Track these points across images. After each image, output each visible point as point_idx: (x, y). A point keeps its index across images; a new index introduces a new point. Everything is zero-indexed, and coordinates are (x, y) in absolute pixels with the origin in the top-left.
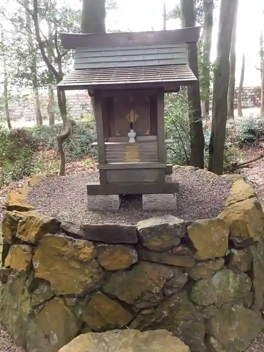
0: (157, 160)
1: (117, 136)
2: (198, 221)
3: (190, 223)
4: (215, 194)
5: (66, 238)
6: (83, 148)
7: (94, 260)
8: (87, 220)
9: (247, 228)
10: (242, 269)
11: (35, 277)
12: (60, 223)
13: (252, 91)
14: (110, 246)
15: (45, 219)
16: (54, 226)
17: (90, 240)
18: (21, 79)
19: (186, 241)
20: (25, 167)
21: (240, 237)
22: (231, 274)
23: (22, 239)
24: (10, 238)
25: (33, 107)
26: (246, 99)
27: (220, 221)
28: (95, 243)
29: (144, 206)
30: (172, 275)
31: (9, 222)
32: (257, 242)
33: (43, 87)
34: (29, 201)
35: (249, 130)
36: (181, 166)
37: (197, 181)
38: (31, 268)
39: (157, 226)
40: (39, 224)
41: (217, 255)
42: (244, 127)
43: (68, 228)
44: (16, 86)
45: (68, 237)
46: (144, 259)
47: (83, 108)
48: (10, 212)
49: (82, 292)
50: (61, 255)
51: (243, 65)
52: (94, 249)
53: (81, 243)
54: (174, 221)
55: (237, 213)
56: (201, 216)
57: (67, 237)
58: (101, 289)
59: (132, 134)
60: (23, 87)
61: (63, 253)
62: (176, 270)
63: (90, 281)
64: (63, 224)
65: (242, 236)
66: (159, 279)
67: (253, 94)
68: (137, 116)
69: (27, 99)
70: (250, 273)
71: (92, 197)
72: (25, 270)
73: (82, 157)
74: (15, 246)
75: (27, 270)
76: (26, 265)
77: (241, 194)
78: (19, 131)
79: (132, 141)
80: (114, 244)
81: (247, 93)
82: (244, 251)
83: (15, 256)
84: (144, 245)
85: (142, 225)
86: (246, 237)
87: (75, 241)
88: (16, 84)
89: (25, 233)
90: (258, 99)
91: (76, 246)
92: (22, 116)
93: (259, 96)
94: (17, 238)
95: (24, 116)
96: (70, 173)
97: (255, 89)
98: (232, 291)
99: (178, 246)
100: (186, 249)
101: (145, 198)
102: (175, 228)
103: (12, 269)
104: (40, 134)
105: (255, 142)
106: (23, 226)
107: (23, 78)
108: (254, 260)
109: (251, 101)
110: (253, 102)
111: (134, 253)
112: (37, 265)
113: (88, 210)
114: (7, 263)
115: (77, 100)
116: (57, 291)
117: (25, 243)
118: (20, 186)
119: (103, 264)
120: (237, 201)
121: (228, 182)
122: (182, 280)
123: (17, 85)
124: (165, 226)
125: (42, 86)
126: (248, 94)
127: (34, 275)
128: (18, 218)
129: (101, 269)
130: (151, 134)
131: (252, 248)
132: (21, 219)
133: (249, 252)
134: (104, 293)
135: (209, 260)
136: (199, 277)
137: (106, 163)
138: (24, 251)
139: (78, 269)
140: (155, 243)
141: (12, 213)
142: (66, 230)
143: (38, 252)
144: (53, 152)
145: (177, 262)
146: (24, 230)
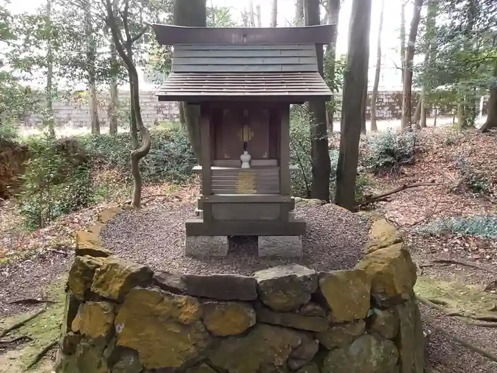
0: (279, 192)
1: (226, 159)
2: (332, 272)
3: (322, 275)
4: (350, 237)
5: (162, 293)
6: (158, 167)
7: (199, 322)
8: (185, 269)
9: (393, 282)
10: (387, 336)
11: (117, 345)
12: (152, 273)
13: (390, 97)
14: (221, 303)
15: (133, 268)
16: (145, 277)
17: (193, 296)
18: (73, 69)
19: (317, 298)
20: (80, 194)
21: (384, 293)
22: (374, 342)
23: (100, 295)
24: (81, 292)
25: (87, 107)
26: (383, 107)
27: (359, 273)
28: (202, 298)
29: (260, 251)
30: (299, 343)
31: (80, 270)
32: (406, 300)
33: (105, 82)
34: (103, 243)
35: (387, 150)
36: (303, 199)
37: (326, 219)
38: (112, 333)
39: (281, 278)
40: (125, 274)
41: (357, 316)
42: (380, 146)
43: (164, 280)
44: (65, 79)
45: (165, 292)
46: (264, 321)
47: (158, 111)
48: (82, 258)
49: (182, 365)
50: (155, 316)
51: (379, 62)
52: (199, 307)
53: (182, 299)
54: (303, 271)
55: (381, 263)
56: (334, 266)
57: (163, 291)
58: (206, 360)
59: (246, 157)
60: (76, 80)
61: (157, 314)
62: (305, 336)
63: (192, 350)
64: (157, 274)
65: (387, 292)
66: (283, 348)
67: (391, 101)
68: (252, 134)
69: (80, 97)
70: (396, 340)
71: (192, 239)
72: (103, 335)
73: (157, 181)
74: (90, 303)
75: (107, 336)
76: (106, 329)
77: (384, 238)
78: (68, 142)
79: (245, 165)
80: (226, 301)
81: (382, 99)
82: (389, 312)
83: (88, 316)
84: (265, 302)
85: (262, 276)
86: (391, 294)
87: (173, 297)
88: (66, 75)
89: (104, 286)
90: (398, 107)
91: (175, 304)
92: (70, 119)
93: (400, 104)
94: (93, 293)
95: (73, 120)
96: (147, 204)
97: (394, 94)
98: (374, 364)
99: (307, 305)
100: (318, 307)
101: (262, 241)
102: (304, 281)
103: (84, 335)
104: (97, 146)
105: (394, 166)
106: (102, 277)
107: (76, 68)
108: (402, 324)
109: (389, 110)
110: (391, 112)
111: (252, 314)
112: (120, 328)
113: (186, 256)
114: (75, 327)
115: (149, 101)
116: (147, 364)
117: (103, 299)
118: (76, 220)
119: (211, 327)
120: (379, 246)
121: (365, 221)
122: (312, 349)
123: (67, 77)
124: (292, 278)
125: (103, 80)
126: (385, 101)
127: (116, 342)
128: (93, 266)
129: (207, 334)
130: (270, 158)
131: (399, 308)
132: (98, 266)
133: (396, 314)
134: (210, 366)
135: (346, 322)
136: (334, 345)
137: (212, 194)
138: (103, 309)
139: (176, 333)
140: (279, 300)
141: (85, 259)
142: (160, 282)
143: (122, 312)
144: (116, 172)
145: (305, 325)
146: (103, 282)
